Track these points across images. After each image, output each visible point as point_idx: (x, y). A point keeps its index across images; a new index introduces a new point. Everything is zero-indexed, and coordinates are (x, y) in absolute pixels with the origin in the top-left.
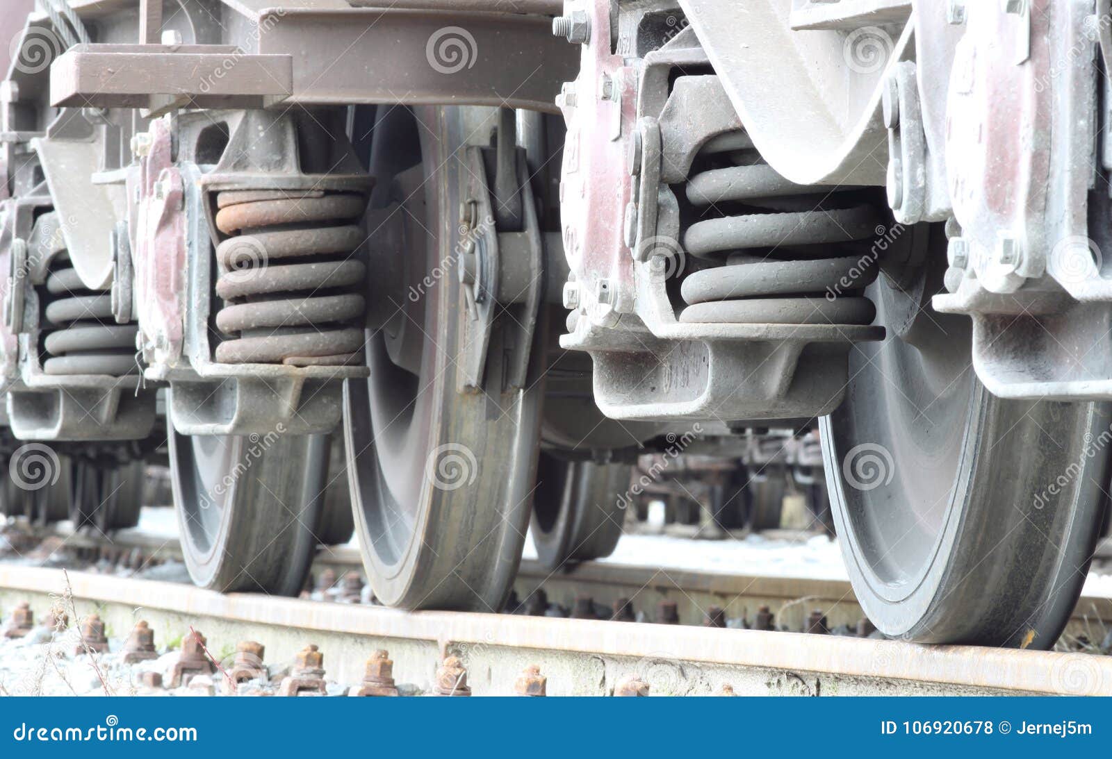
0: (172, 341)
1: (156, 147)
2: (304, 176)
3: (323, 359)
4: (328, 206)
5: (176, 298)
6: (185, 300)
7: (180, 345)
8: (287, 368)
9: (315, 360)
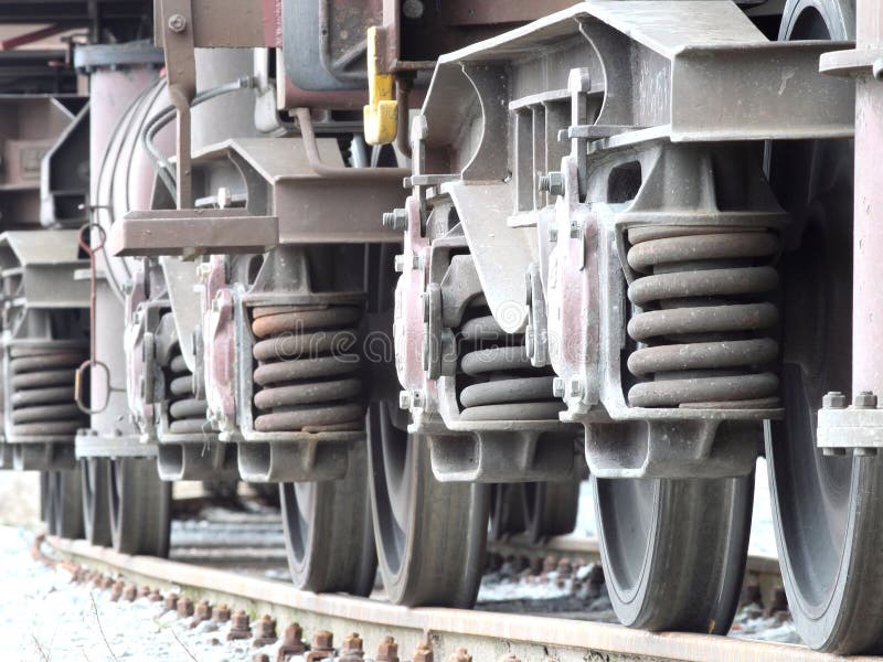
0: (228, 415)
1: (214, 274)
2: (312, 294)
3: (329, 427)
4: (331, 315)
5: (230, 384)
6: (236, 385)
7: (233, 418)
8: (304, 434)
9: (325, 428)
